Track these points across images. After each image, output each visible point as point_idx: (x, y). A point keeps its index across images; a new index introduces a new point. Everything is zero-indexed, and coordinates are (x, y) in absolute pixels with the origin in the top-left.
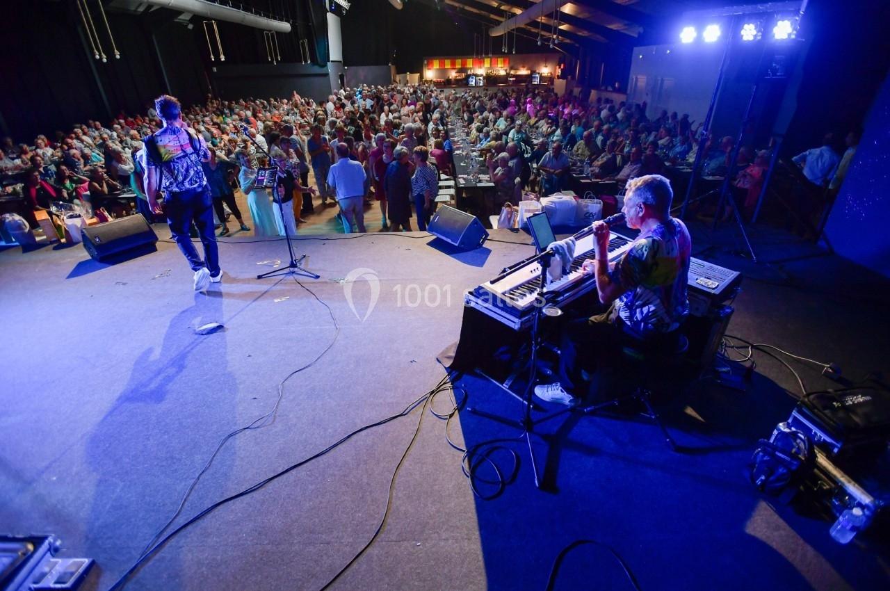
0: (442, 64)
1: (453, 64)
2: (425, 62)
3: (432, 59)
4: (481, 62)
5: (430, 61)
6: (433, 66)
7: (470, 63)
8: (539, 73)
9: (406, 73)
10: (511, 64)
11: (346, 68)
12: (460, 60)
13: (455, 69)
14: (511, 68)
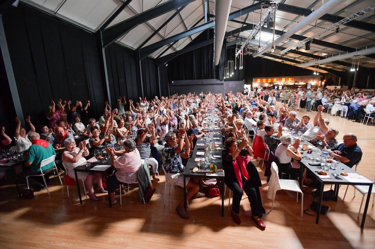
0: (262, 81)
1: (267, 80)
4: (280, 80)
5: (256, 79)
7: (275, 80)
8: (310, 84)
10: (296, 80)
12: (270, 79)
13: (267, 83)
14: (296, 82)
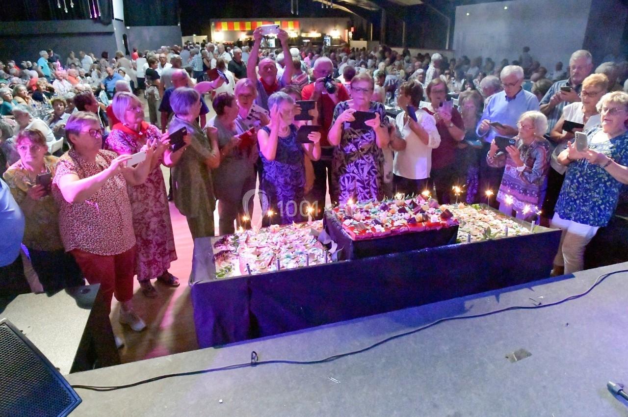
0: (231, 27)
1: (243, 27)
2: (213, 24)
3: (220, 21)
5: (218, 23)
6: (221, 28)
8: (329, 36)
9: (191, 34)
10: (301, 27)
11: (128, 28)
12: (250, 23)
13: (244, 31)
14: (302, 31)
